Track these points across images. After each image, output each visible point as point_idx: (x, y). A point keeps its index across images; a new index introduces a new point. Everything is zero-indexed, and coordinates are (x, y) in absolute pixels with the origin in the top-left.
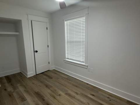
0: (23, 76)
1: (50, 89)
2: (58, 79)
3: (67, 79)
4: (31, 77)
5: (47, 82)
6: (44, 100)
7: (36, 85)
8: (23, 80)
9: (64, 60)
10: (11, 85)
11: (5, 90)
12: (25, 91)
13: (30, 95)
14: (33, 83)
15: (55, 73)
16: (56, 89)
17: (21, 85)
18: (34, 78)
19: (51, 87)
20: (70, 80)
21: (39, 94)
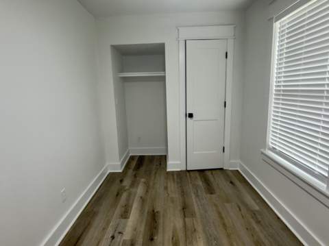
0: (162, 166)
1: (186, 219)
2: (228, 201)
3: (254, 214)
4: (173, 172)
5: (193, 197)
6: (152, 239)
7: (169, 195)
8: (156, 173)
9: (262, 153)
10: (135, 175)
11: (121, 181)
12: (141, 197)
13: (140, 211)
14: (166, 188)
15: (231, 182)
16: (199, 228)
17: (145, 183)
18: (175, 176)
19: (193, 215)
20: (258, 222)
21: (154, 219)
